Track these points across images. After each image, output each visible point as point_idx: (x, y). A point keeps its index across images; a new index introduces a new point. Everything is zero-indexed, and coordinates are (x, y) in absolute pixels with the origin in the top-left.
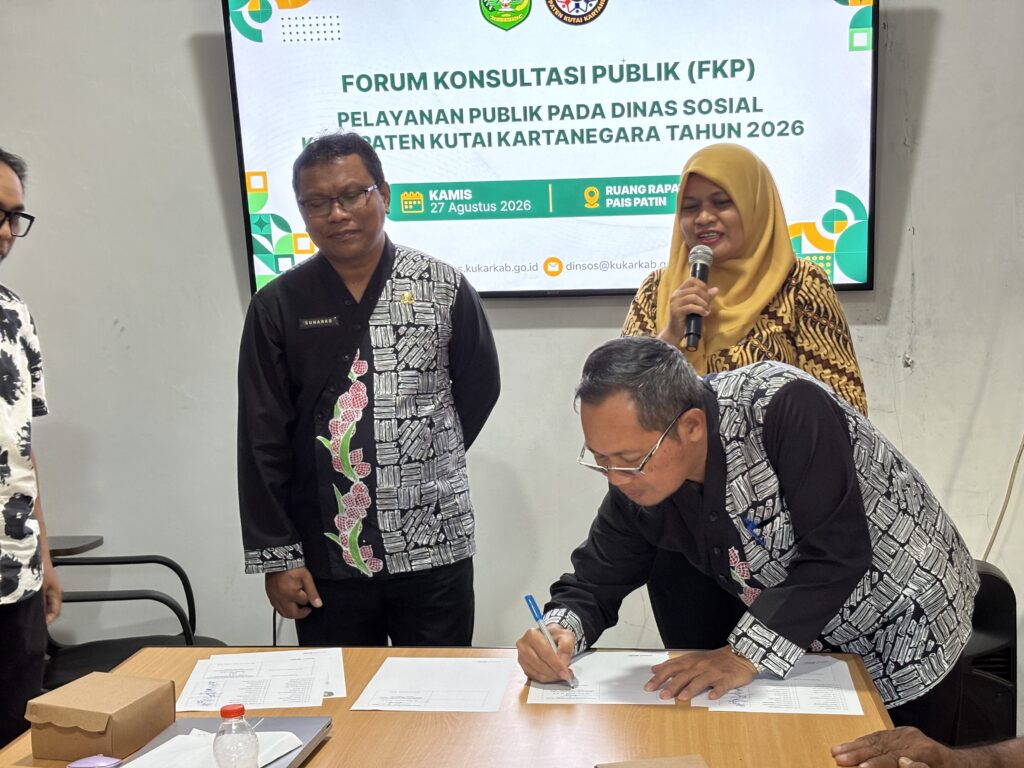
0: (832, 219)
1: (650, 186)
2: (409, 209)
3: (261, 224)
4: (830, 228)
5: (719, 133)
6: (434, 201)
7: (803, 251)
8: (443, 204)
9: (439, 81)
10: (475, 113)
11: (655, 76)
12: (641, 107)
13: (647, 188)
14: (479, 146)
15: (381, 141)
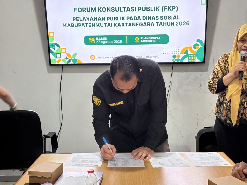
0: (195, 46)
1: (151, 37)
2: (91, 42)
3: (52, 45)
4: (195, 48)
5: (169, 24)
6: (97, 40)
7: (188, 54)
8: (99, 41)
9: (99, 10)
10: (108, 18)
11: (153, 10)
12: (150, 17)
13: (151, 38)
14: (109, 26)
15: (84, 25)
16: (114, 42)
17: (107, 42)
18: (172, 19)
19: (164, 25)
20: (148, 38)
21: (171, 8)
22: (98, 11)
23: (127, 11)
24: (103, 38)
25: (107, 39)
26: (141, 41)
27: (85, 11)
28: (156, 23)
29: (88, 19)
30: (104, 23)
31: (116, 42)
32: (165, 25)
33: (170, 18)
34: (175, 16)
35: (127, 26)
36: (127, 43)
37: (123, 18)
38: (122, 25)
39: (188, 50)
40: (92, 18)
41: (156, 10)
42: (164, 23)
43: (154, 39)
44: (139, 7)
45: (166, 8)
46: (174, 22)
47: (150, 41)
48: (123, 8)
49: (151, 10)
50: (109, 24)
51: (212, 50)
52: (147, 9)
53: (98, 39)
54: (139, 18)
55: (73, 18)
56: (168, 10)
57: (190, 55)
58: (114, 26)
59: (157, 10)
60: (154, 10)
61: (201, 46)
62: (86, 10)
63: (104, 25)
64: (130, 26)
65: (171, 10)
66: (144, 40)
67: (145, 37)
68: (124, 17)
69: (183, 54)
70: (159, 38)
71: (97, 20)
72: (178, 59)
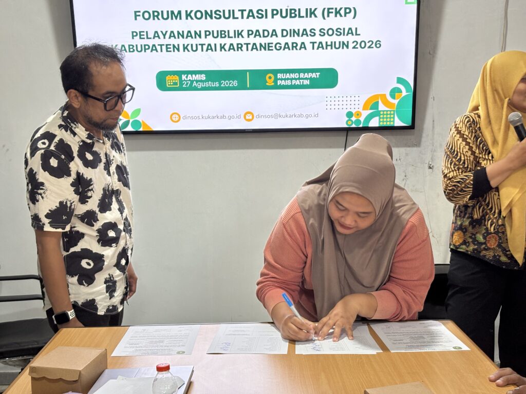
0: (394, 92)
1: (301, 74)
2: (170, 85)
4: (393, 97)
5: (337, 46)
6: (185, 80)
7: (379, 110)
8: (190, 82)
9: (188, 15)
10: (208, 33)
11: (305, 15)
12: (297, 32)
13: (299, 75)
14: (210, 51)
15: (155, 47)
16: (220, 84)
17: (207, 85)
18: (344, 35)
19: (327, 48)
20: (292, 76)
21: (342, 12)
22: (187, 19)
23: (248, 18)
24: (197, 75)
25: (205, 78)
26: (279, 82)
27: (158, 19)
28: (311, 43)
29: (164, 36)
30: (199, 44)
31: (224, 84)
32: (329, 48)
33: (339, 32)
34: (350, 29)
35: (247, 50)
36: (248, 86)
37: (241, 34)
38: (238, 48)
39: (378, 102)
40: (172, 32)
41: (311, 17)
42: (327, 42)
43: (306, 79)
44: (273, 10)
45: (332, 12)
46: (348, 42)
47: (298, 82)
48: (239, 10)
49: (300, 17)
50: (209, 45)
51: (430, 101)
52: (291, 13)
53: (187, 77)
54: (274, 33)
55: (133, 32)
56: (336, 16)
57: (384, 111)
58: (221, 50)
59: (313, 15)
60: (307, 17)
61: (407, 92)
62: (160, 17)
63: (199, 47)
64: (255, 50)
65: (341, 16)
66: (285, 79)
67: (288, 74)
68: (242, 31)
69: (367, 110)
70: (316, 75)
71: (183, 37)
72: (358, 121)
